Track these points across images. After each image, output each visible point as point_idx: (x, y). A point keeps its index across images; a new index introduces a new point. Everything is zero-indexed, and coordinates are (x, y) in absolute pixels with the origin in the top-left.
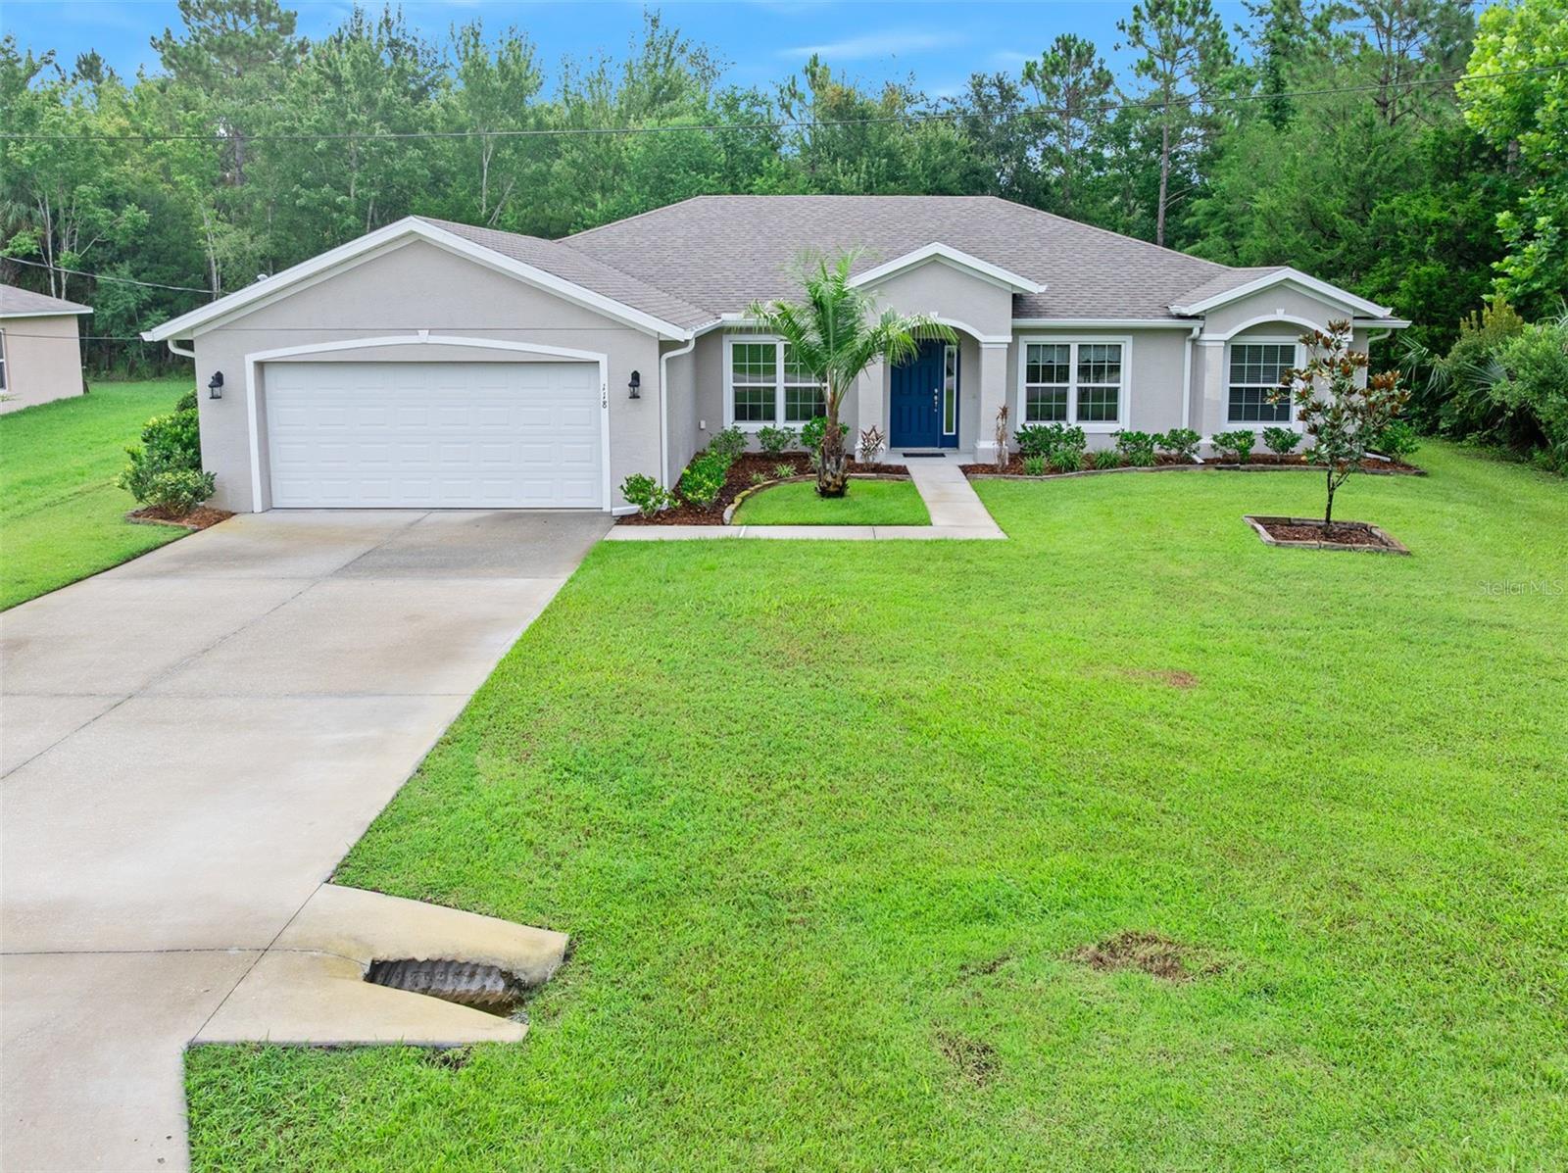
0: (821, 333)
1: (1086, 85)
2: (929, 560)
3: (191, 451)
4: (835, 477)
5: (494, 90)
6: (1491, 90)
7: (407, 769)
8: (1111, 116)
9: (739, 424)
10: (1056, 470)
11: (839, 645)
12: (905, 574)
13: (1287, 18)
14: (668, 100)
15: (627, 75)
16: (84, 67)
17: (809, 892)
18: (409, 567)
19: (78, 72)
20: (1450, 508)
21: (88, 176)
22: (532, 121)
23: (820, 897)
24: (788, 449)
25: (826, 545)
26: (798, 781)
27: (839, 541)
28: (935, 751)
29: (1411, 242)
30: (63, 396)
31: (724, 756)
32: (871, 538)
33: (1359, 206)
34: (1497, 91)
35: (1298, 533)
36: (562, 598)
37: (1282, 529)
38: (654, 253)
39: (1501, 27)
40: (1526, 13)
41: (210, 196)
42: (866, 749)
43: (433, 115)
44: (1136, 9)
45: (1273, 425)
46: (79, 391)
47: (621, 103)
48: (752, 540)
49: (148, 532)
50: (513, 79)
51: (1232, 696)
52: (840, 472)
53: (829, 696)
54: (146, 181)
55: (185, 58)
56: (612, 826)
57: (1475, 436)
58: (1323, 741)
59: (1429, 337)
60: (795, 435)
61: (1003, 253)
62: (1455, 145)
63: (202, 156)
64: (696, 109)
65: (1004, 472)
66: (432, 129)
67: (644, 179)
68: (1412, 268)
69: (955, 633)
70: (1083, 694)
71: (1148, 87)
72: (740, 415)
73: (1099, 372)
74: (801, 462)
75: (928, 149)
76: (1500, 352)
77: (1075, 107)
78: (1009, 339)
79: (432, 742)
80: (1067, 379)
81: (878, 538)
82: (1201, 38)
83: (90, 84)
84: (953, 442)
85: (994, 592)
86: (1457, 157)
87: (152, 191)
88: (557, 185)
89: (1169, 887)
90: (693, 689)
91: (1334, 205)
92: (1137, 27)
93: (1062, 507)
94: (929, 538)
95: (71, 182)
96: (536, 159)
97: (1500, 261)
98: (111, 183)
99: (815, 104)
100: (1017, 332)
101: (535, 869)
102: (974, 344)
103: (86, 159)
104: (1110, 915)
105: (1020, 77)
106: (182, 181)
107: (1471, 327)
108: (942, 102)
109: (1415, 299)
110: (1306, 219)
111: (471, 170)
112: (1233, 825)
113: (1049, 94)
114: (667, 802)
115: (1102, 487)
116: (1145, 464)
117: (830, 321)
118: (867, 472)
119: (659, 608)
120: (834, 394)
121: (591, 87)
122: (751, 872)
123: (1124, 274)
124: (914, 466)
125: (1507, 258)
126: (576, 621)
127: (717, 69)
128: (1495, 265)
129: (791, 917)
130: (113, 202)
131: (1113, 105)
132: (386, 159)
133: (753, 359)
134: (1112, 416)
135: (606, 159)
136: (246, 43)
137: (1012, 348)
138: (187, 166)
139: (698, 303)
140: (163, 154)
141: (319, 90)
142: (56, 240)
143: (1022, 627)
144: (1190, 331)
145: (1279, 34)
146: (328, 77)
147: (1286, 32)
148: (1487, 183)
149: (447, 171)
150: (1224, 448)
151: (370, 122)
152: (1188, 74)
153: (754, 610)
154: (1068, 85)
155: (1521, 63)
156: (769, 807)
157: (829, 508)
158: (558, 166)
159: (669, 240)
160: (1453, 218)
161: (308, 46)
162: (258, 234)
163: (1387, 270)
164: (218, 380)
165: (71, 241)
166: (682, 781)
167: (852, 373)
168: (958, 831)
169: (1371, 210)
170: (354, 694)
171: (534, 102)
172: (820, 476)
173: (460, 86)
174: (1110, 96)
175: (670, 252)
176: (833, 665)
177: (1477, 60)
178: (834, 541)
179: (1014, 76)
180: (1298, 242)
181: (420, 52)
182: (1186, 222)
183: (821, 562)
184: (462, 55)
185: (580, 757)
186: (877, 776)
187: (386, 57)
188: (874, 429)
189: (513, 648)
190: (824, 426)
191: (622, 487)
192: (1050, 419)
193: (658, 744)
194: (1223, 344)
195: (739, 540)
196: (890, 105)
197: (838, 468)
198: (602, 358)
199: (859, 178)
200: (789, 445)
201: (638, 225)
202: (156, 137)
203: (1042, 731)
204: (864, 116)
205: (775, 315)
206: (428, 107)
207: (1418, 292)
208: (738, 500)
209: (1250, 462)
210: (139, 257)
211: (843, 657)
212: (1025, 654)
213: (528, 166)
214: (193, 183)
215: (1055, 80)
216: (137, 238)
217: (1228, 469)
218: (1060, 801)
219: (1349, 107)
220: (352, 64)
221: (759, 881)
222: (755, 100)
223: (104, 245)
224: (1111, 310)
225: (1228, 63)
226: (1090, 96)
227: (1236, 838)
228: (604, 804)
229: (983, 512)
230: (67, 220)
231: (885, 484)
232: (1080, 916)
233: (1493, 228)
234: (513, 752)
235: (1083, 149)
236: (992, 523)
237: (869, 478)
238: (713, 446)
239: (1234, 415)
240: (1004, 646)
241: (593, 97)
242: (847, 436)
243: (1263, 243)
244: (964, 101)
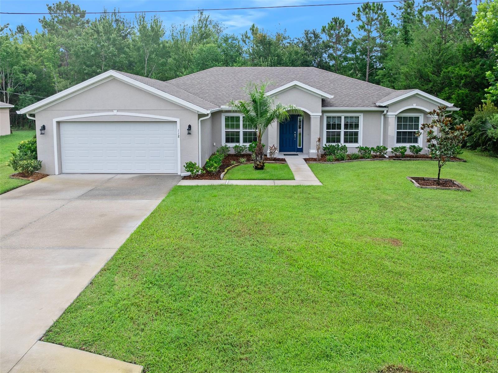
0: (255, 111)
1: (342, 33)
2: (294, 193)
3: (34, 153)
4: (260, 162)
5: (149, 35)
6: (484, 30)
7: (86, 282)
8: (350, 44)
9: (227, 144)
10: (337, 160)
11: (262, 228)
12: (286, 198)
13: (409, 10)
14: (206, 38)
15: (192, 31)
16: (19, 29)
17: (249, 343)
18: (105, 195)
19: (17, 31)
20: (479, 174)
21: (17, 63)
22: (161, 45)
23: (254, 346)
24: (244, 153)
25: (257, 187)
26: (245, 289)
27: (262, 186)
28: (301, 274)
29: (456, 82)
30: (3, 135)
31: (216, 276)
32: (273, 184)
33: (436, 71)
34: (486, 30)
35: (428, 183)
36: (159, 207)
37: (422, 181)
38: (198, 86)
39: (485, 10)
40: (494, 4)
41: (57, 70)
42: (273, 273)
43: (129, 43)
44: (358, 8)
45: (413, 144)
46: (9, 133)
47: (190, 39)
48: (230, 185)
49: (15, 182)
50: (155, 32)
51: (416, 249)
52: (262, 161)
53: (258, 250)
54: (36, 65)
55: (49, 25)
56: (168, 310)
57: (480, 148)
58: (456, 270)
59: (463, 114)
60: (246, 148)
61: (317, 85)
62: (470, 49)
63: (54, 57)
64: (214, 42)
65: (319, 161)
66: (129, 48)
67: (198, 64)
68: (456, 91)
69: (306, 222)
70: (358, 249)
71: (363, 34)
72: (228, 141)
73: (351, 126)
74: (248, 157)
75: (291, 54)
76: (491, 119)
77: (338, 41)
78: (321, 114)
79: (98, 269)
80: (340, 129)
81: (276, 185)
82: (380, 18)
83: (21, 35)
84: (301, 150)
85: (319, 206)
86: (471, 53)
87: (38, 68)
88: (169, 66)
89: (405, 341)
90: (205, 246)
91: (428, 70)
92: (359, 14)
93: (341, 173)
94: (294, 185)
95: (12, 65)
96: (163, 58)
97: (488, 88)
98: (24, 65)
99: (254, 40)
100: (323, 112)
101: (132, 332)
102: (308, 116)
103: (17, 58)
104: (381, 356)
105: (320, 31)
106: (47, 65)
107: (479, 110)
108: (295, 39)
109: (458, 101)
110: (418, 75)
111: (142, 61)
112: (427, 309)
113: (330, 36)
114: (190, 298)
115: (354, 166)
116: (368, 158)
117: (258, 107)
118: (272, 160)
119: (194, 212)
120: (260, 133)
121: (181, 34)
122: (225, 333)
123: (359, 92)
124: (287, 158)
125: (490, 87)
126: (162, 217)
127: (222, 29)
128: (486, 90)
129: (242, 357)
130: (25, 72)
131: (351, 40)
132: (114, 58)
133: (232, 121)
134: (356, 141)
135: (185, 58)
136: (69, 20)
137: (322, 118)
138: (49, 60)
139: (213, 102)
140: (41, 56)
141: (92, 35)
142: (6, 84)
143: (331, 220)
144: (383, 111)
145: (406, 16)
146: (95, 31)
147: (409, 15)
148: (481, 62)
149: (134, 62)
150: (396, 152)
151: (108, 45)
152: (375, 29)
153: (230, 213)
154: (336, 34)
155: (494, 21)
156: (233, 301)
157: (258, 173)
158: (170, 60)
159: (204, 81)
160: (470, 74)
161: (89, 22)
162: (72, 82)
163: (447, 92)
164: (44, 128)
165: (11, 84)
166: (198, 288)
167: (266, 125)
168: (312, 312)
169: (441, 72)
170: (73, 248)
171: (162, 39)
172: (255, 162)
173: (138, 34)
174: (350, 37)
175: (204, 85)
176: (260, 236)
177: (477, 21)
178: (260, 186)
179: (319, 31)
180: (416, 83)
181: (125, 23)
182: (376, 78)
183: (255, 194)
184: (139, 24)
185: (157, 278)
186: (278, 286)
187: (114, 25)
188: (274, 146)
189: (137, 229)
190: (257, 145)
191: (184, 166)
192: (335, 142)
193: (189, 271)
194: (395, 116)
195: (225, 185)
196: (278, 39)
197: (261, 159)
198: (178, 120)
199: (268, 63)
200: (244, 151)
201: (194, 76)
202: (40, 50)
203: (343, 265)
204: (270, 44)
205: (239, 105)
206: (128, 41)
207: (459, 99)
208: (226, 171)
209: (405, 157)
210: (33, 90)
211: (264, 233)
212: (334, 231)
213: (160, 60)
214: (51, 65)
215: (332, 32)
216: (32, 83)
217: (398, 160)
218: (354, 298)
219: (432, 38)
220: (103, 27)
221: (228, 338)
222: (234, 39)
223: (22, 86)
224: (355, 104)
225: (389, 26)
226: (343, 37)
227: (429, 316)
228: (165, 299)
229: (313, 175)
230: (10, 77)
231: (278, 165)
232: (367, 356)
233: (485, 77)
234: (130, 275)
235: (341, 55)
236: (317, 179)
237: (272, 163)
238: (218, 151)
239: (398, 141)
240: (325, 228)
241: (181, 37)
242: (264, 148)
243: (404, 83)
244: (302, 39)
